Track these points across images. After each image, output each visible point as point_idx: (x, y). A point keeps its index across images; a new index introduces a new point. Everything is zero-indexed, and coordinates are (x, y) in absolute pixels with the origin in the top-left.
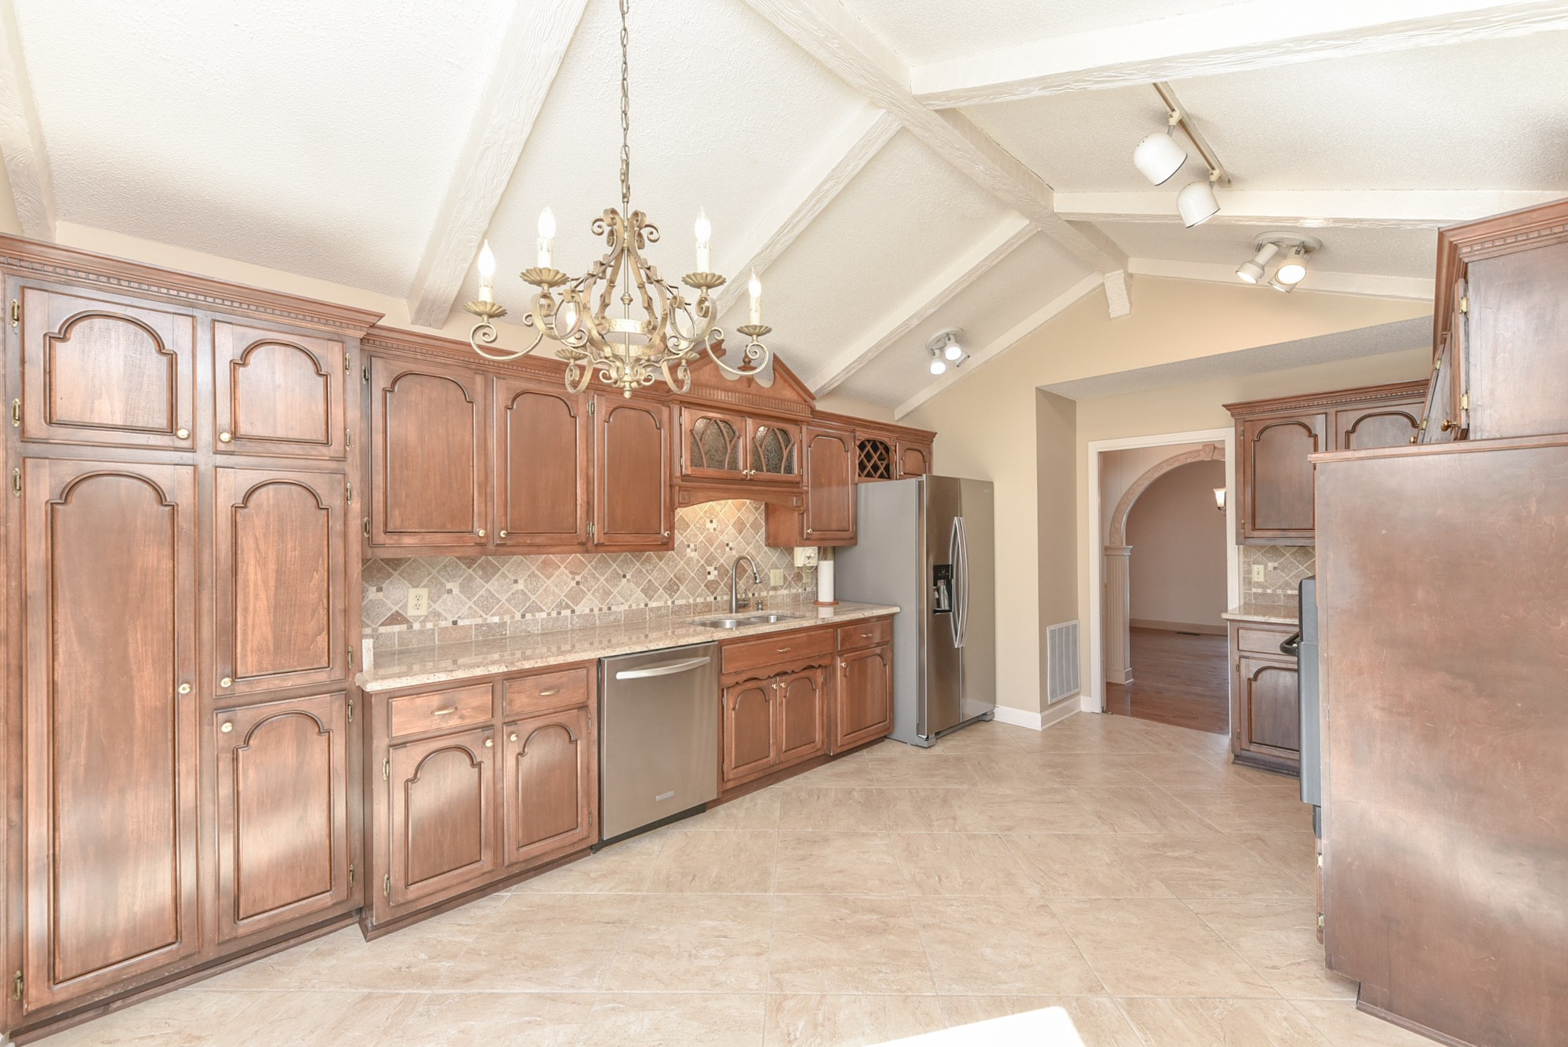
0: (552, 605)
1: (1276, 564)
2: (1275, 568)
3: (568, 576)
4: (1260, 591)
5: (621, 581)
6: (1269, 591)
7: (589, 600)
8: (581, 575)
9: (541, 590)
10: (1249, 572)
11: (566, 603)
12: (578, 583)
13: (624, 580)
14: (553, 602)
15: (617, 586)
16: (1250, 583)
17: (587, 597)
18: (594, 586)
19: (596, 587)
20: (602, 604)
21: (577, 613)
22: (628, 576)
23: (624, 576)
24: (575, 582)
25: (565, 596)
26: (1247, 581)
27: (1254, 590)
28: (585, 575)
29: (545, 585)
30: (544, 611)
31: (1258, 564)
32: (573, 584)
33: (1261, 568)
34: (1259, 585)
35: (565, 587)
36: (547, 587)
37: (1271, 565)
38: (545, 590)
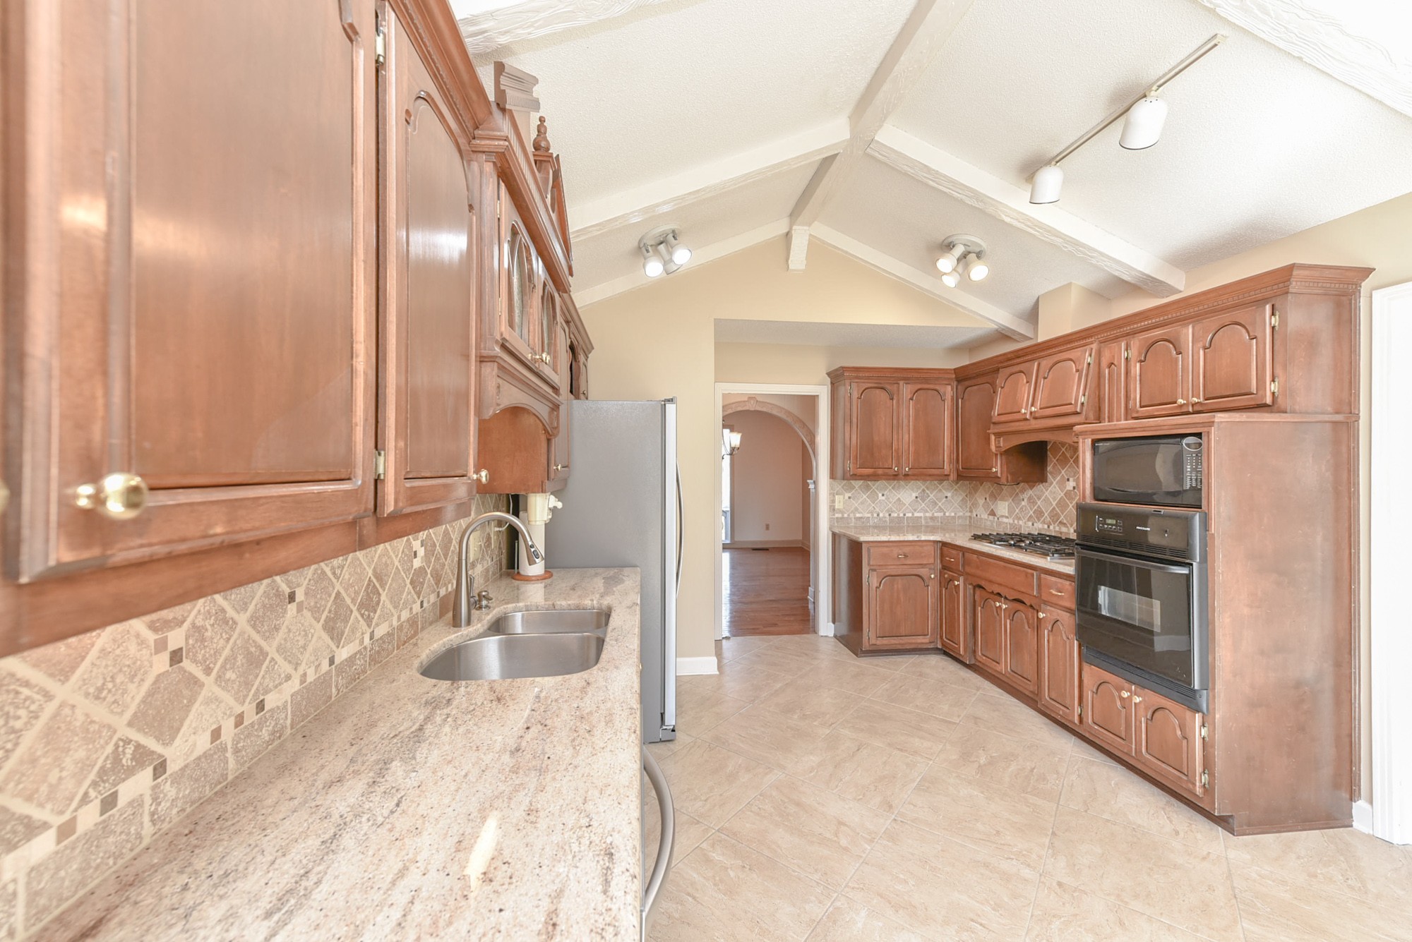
0: (80, 783)
1: (850, 495)
2: (849, 498)
3: (142, 643)
4: (840, 515)
5: (285, 611)
6: (846, 515)
7: (208, 702)
8: (186, 625)
9: (28, 739)
10: (833, 501)
11: (138, 746)
12: (176, 657)
13: (292, 608)
14: (85, 766)
15: (277, 629)
16: (834, 510)
17: (204, 693)
18: (223, 648)
19: (227, 652)
20: (243, 703)
21: (172, 767)
22: (300, 596)
23: (292, 598)
24: (165, 657)
25: (130, 724)
26: (832, 509)
27: (837, 515)
28: (199, 622)
29: (50, 708)
30: (45, 826)
31: (840, 494)
32: (161, 663)
33: (841, 497)
34: (840, 511)
35: (132, 687)
36: (55, 716)
37: (847, 495)
38: (49, 734)
